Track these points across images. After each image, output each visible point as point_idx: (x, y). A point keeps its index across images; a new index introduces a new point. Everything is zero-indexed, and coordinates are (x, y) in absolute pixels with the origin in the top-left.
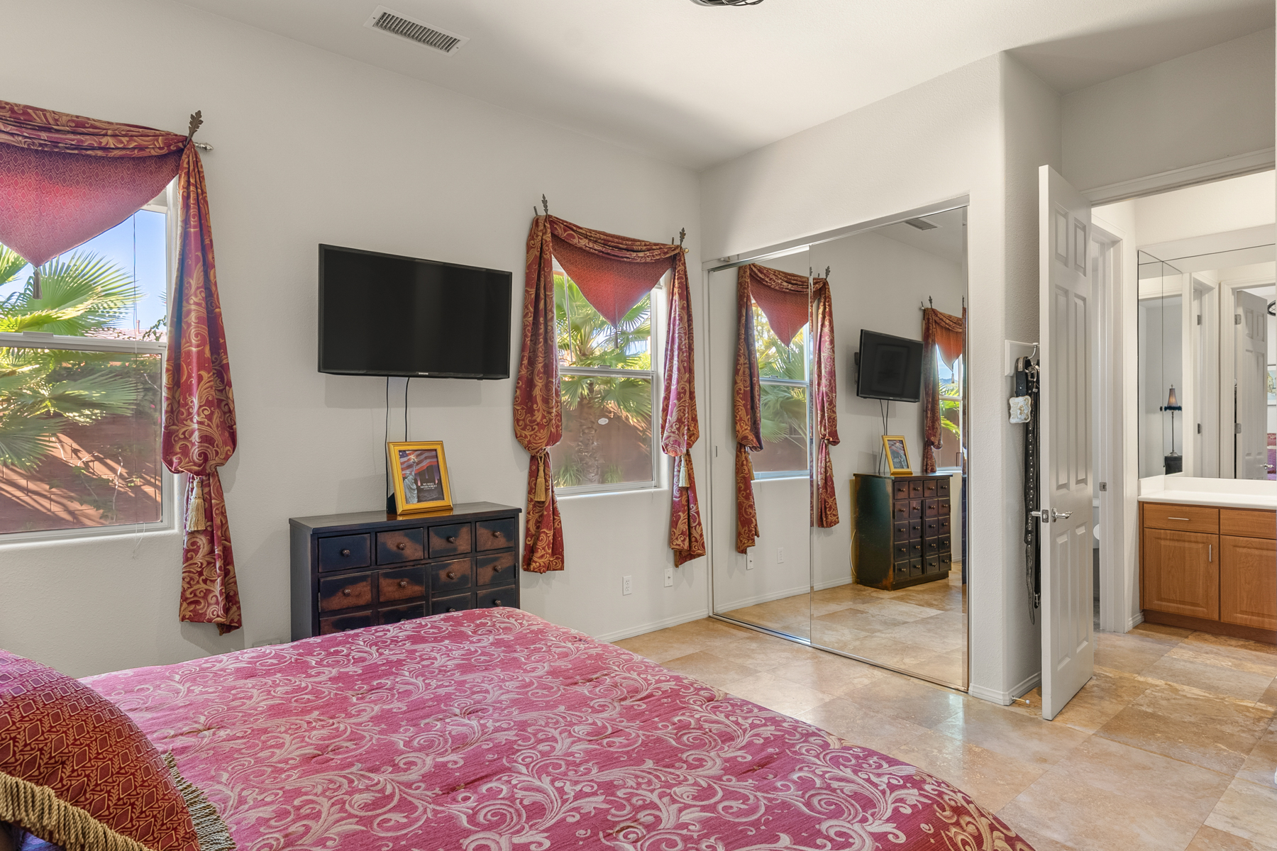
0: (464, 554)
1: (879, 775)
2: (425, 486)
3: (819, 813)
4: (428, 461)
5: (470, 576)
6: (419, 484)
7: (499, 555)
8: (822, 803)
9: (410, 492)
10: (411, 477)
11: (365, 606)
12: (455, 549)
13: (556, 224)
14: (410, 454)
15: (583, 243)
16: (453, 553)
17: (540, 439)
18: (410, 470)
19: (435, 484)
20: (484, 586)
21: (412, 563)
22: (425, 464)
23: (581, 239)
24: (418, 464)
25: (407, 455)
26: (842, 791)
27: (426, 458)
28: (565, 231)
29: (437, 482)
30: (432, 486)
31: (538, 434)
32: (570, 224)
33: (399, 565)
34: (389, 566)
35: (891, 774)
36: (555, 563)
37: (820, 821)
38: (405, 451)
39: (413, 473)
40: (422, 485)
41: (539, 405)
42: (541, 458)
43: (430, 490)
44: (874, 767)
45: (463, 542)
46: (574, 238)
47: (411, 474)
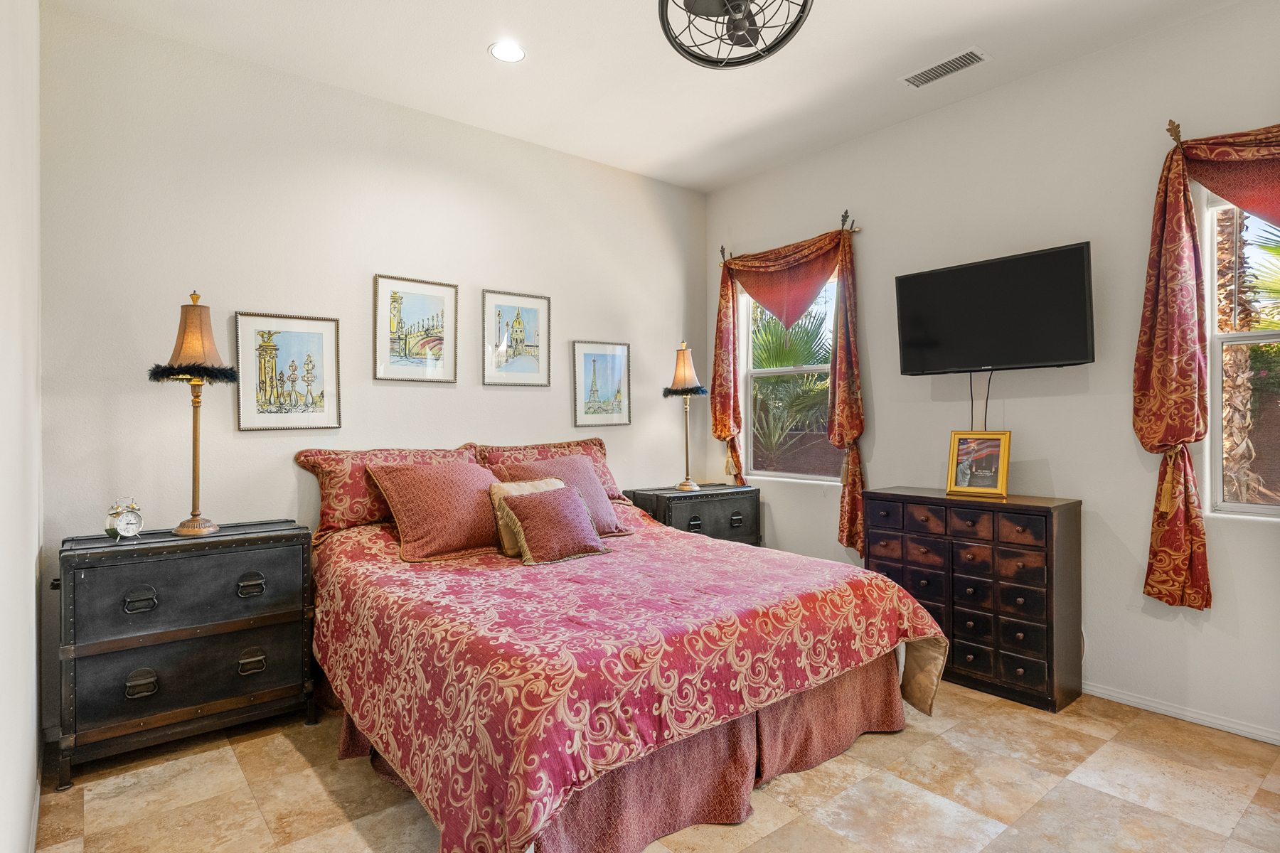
0: (986, 541)
1: (473, 719)
2: (980, 473)
3: (445, 694)
4: (989, 449)
5: (991, 564)
6: (974, 470)
7: (1024, 552)
8: (451, 693)
9: (963, 476)
10: (967, 462)
11: (895, 559)
12: (976, 534)
13: (1197, 149)
14: (971, 442)
15: (1249, 154)
16: (973, 536)
17: (1155, 432)
18: (968, 456)
19: (991, 472)
20: (1006, 578)
21: (936, 536)
22: (985, 452)
23: (1242, 151)
24: (977, 451)
25: (968, 443)
26: (460, 700)
27: (987, 447)
28: (1212, 151)
29: (993, 470)
30: (988, 473)
31: (1153, 427)
32: (1223, 137)
33: (925, 535)
34: (916, 533)
35: (475, 726)
36: (1193, 598)
37: (440, 696)
38: (966, 439)
39: (970, 460)
40: (976, 471)
41: (1156, 390)
42: (1171, 457)
43: (985, 477)
44: (480, 714)
45: (984, 528)
46: (1229, 154)
47: (967, 460)
